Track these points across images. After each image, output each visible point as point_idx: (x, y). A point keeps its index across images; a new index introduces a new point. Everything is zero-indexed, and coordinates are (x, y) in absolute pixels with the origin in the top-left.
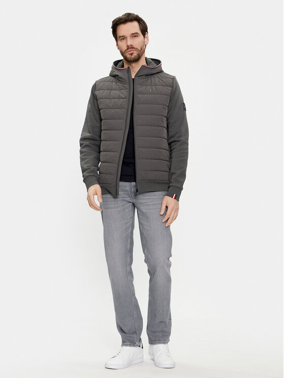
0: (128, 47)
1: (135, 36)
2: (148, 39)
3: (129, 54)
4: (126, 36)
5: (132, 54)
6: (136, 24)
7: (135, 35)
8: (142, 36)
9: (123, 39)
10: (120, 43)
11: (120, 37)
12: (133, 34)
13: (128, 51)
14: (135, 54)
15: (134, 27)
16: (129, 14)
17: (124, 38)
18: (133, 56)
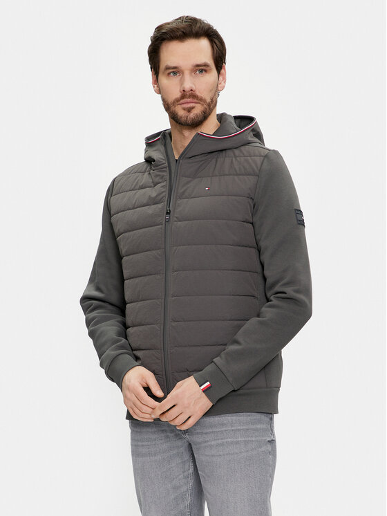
0: (184, 95)
1: (201, 71)
2: (224, 79)
3: (184, 109)
4: (183, 68)
5: (189, 110)
6: (204, 43)
7: (201, 69)
8: (215, 72)
9: (175, 73)
10: (163, 80)
11: (167, 68)
12: (198, 66)
13: (182, 101)
14: (198, 110)
15: (200, 50)
16: (193, 21)
17: (175, 71)
18: (192, 115)
